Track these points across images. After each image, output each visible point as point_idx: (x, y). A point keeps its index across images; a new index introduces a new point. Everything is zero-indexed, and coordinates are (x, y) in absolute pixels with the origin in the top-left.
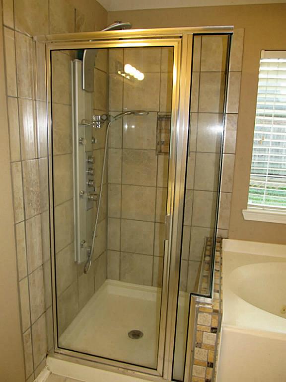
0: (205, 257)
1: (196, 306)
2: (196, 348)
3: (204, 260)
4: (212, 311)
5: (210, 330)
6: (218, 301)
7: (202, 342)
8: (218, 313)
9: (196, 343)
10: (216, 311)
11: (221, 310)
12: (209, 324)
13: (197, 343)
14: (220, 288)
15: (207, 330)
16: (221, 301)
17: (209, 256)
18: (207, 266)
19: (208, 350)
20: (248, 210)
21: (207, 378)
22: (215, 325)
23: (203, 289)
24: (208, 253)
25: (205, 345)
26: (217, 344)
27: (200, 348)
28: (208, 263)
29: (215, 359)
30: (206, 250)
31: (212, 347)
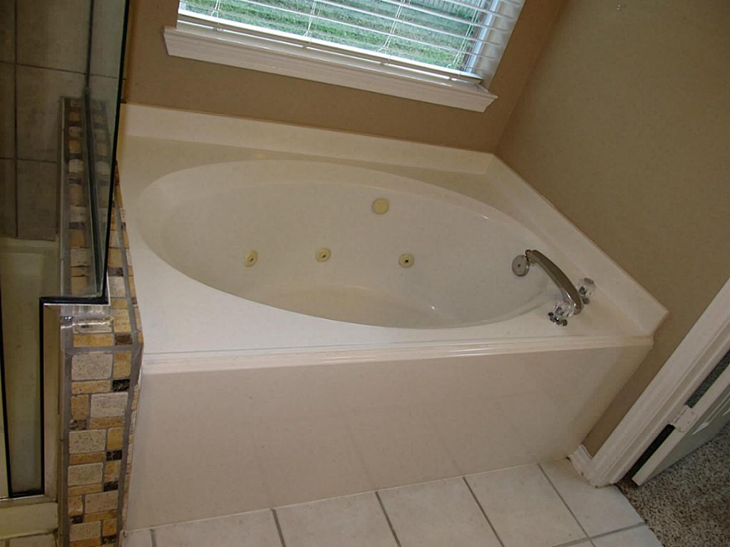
0: (67, 161)
1: (63, 327)
2: (72, 433)
3: (67, 172)
4: (112, 340)
5: (109, 387)
6: (126, 303)
7: (89, 417)
8: (129, 342)
9: (72, 421)
10: (123, 340)
11: (138, 332)
12: (108, 375)
13: (75, 421)
14: (125, 260)
15: (101, 389)
16: (134, 301)
17: (79, 157)
18: (76, 192)
19: (107, 429)
20: (179, 30)
21: (106, 481)
22: (123, 372)
23: (74, 272)
24: (74, 147)
25: (97, 421)
26: (129, 412)
27: (84, 429)
28: (79, 182)
29: (126, 442)
30: (68, 138)
31: (117, 420)
